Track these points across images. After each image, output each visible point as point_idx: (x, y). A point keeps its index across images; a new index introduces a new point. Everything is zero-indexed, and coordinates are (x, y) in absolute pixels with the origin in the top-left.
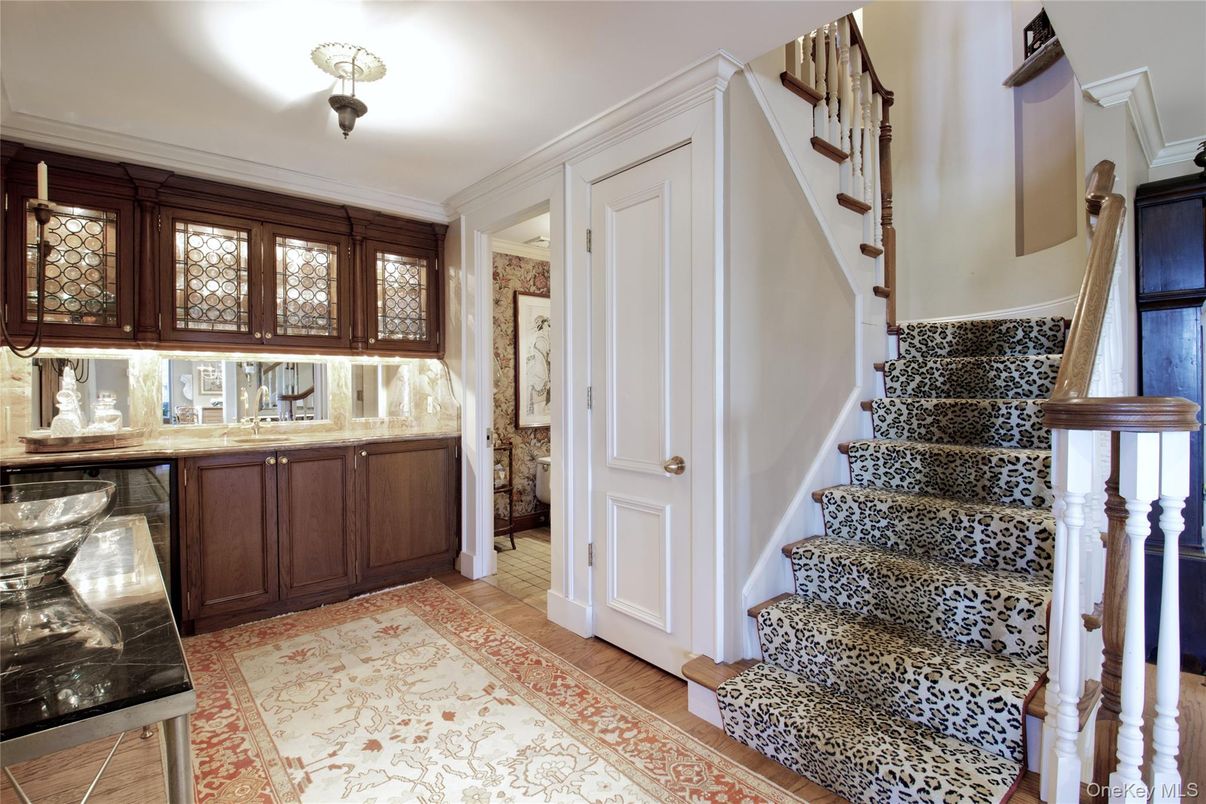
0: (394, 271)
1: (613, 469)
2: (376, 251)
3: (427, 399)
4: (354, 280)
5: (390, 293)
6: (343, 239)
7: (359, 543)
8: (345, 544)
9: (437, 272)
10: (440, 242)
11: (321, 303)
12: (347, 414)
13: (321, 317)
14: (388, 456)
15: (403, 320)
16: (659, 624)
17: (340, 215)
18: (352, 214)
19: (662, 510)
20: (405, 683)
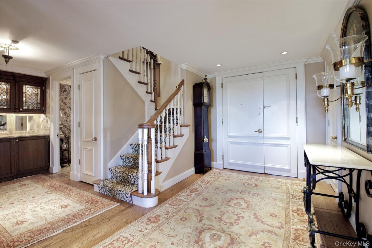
0: (29, 90)
1: (84, 141)
2: (23, 85)
3: (41, 125)
4: (15, 93)
5: (28, 96)
6: (12, 81)
7: (15, 164)
8: (11, 164)
9: (44, 91)
10: (45, 83)
11: (4, 99)
12: (14, 130)
13: (4, 103)
14: (25, 141)
15: (32, 104)
16: (91, 174)
17: (11, 75)
18: (14, 74)
19: (92, 149)
20: (24, 193)
